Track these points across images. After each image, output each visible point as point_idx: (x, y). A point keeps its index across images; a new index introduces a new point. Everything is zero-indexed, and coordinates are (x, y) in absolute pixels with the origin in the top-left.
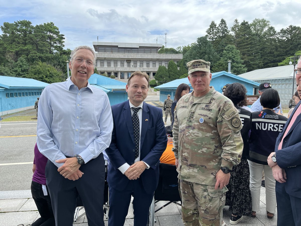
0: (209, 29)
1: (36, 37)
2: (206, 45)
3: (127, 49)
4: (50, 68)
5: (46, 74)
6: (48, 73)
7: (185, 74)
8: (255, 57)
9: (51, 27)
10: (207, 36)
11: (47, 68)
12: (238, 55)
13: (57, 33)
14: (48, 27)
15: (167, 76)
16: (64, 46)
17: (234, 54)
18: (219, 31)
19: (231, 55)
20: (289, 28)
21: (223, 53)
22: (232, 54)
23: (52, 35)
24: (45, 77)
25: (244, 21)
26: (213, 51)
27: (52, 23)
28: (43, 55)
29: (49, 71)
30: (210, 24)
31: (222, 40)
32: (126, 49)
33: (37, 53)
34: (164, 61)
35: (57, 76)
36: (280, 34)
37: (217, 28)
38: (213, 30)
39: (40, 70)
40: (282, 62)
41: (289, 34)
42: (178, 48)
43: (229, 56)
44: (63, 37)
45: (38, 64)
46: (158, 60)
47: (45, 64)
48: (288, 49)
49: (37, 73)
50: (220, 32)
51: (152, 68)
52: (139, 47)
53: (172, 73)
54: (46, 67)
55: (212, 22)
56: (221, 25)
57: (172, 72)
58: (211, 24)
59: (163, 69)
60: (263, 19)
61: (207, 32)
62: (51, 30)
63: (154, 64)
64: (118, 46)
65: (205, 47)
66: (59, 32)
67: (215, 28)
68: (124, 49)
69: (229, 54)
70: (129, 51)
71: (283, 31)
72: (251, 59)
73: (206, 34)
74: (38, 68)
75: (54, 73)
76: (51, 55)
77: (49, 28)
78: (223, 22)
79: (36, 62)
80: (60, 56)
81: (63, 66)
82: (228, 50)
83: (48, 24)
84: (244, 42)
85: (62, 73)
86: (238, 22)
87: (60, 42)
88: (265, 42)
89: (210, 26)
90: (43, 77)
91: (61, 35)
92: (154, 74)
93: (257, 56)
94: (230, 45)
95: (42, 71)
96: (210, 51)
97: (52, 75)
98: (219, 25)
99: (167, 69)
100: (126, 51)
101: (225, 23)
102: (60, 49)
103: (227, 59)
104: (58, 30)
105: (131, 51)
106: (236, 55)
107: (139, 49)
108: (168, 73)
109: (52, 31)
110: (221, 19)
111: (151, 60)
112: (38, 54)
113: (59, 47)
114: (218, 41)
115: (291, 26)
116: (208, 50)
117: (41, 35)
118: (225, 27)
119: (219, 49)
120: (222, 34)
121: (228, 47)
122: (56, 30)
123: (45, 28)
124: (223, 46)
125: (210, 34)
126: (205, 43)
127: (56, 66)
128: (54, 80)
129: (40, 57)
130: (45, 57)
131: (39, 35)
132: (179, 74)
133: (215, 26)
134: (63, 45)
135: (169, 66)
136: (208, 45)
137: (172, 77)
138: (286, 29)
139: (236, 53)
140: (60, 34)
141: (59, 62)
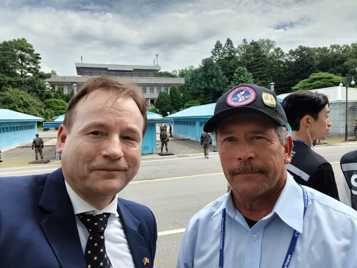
0: (214, 49)
1: (4, 56)
2: (213, 67)
3: (119, 72)
4: (24, 96)
5: (18, 103)
6: (22, 102)
7: (190, 101)
8: (266, 81)
9: (23, 44)
10: (212, 57)
11: (20, 96)
12: (250, 78)
13: (31, 52)
14: (19, 44)
15: (169, 103)
16: (40, 67)
17: (246, 78)
18: (225, 52)
19: (243, 79)
20: (298, 49)
21: (233, 77)
22: (244, 77)
23: (24, 53)
24: (18, 107)
25: (253, 41)
26: (221, 74)
27: (24, 39)
28: (13, 79)
29: (22, 100)
30: (215, 44)
31: (229, 62)
32: (117, 72)
33: (6, 76)
34: (163, 86)
35: (33, 105)
36: (289, 55)
37: (223, 48)
38: (218, 51)
39: (10, 98)
40: (295, 86)
41: (299, 55)
42: (173, 71)
43: (240, 79)
44: (38, 56)
45: (7, 90)
46: (156, 85)
47: (16, 90)
48: (298, 72)
49: (7, 102)
50: (227, 53)
51: (149, 94)
52: (133, 70)
53: (175, 100)
54: (18, 94)
55: (218, 41)
56: (227, 45)
57: (175, 98)
58: (217, 43)
59: (164, 95)
60: (268, 40)
61: (212, 53)
62: (23, 48)
63: (152, 90)
64: (107, 68)
65: (212, 69)
66: (34, 50)
67: (221, 48)
68: (115, 72)
69: (240, 77)
70: (121, 75)
71: (292, 53)
72: (263, 83)
73: (211, 55)
74: (8, 95)
75: (30, 102)
76: (24, 79)
77: (20, 46)
78: (229, 42)
79: (5, 88)
80: (36, 80)
81: (40, 92)
82: (239, 73)
83: (19, 41)
84: (254, 64)
85: (39, 101)
86: (247, 42)
87: (35, 63)
88: (273, 65)
89: (215, 46)
90: (15, 106)
91: (36, 54)
92: (152, 101)
93: (268, 79)
94: (240, 68)
95: (14, 99)
96: (218, 73)
97: (26, 104)
98: (225, 45)
99: (169, 95)
100: (117, 74)
101: (231, 44)
102: (35, 71)
103: (238, 83)
104: (32, 48)
105: (123, 74)
106: (248, 78)
107: (133, 73)
108: (170, 100)
109: (25, 48)
110: (227, 38)
111: (148, 85)
112: (8, 78)
113: (34, 69)
114: (225, 64)
115: (300, 47)
116: (215, 73)
117: (11, 53)
118: (232, 47)
119: (227, 72)
120: (229, 55)
121: (239, 70)
122: (29, 48)
123: (15, 45)
124: (231, 68)
125: (216, 55)
126: (211, 65)
127: (31, 93)
128: (29, 110)
129: (10, 82)
130: (15, 82)
131: (8, 54)
132: (183, 101)
133: (221, 46)
134: (38, 66)
135: (172, 92)
136: (215, 67)
137: (175, 105)
138: (296, 49)
139: (248, 76)
140: (35, 52)
141: (35, 88)
